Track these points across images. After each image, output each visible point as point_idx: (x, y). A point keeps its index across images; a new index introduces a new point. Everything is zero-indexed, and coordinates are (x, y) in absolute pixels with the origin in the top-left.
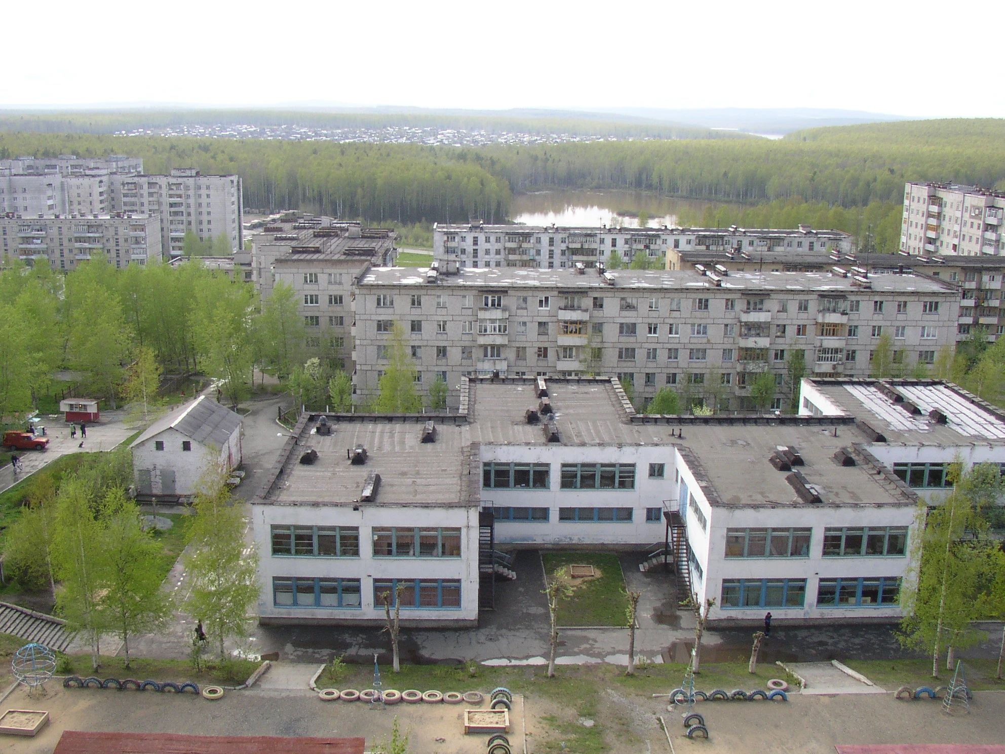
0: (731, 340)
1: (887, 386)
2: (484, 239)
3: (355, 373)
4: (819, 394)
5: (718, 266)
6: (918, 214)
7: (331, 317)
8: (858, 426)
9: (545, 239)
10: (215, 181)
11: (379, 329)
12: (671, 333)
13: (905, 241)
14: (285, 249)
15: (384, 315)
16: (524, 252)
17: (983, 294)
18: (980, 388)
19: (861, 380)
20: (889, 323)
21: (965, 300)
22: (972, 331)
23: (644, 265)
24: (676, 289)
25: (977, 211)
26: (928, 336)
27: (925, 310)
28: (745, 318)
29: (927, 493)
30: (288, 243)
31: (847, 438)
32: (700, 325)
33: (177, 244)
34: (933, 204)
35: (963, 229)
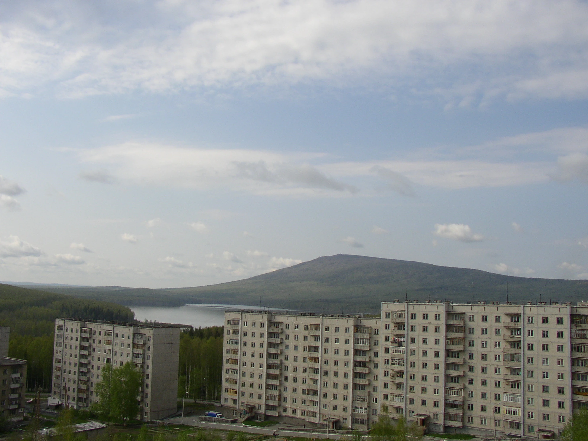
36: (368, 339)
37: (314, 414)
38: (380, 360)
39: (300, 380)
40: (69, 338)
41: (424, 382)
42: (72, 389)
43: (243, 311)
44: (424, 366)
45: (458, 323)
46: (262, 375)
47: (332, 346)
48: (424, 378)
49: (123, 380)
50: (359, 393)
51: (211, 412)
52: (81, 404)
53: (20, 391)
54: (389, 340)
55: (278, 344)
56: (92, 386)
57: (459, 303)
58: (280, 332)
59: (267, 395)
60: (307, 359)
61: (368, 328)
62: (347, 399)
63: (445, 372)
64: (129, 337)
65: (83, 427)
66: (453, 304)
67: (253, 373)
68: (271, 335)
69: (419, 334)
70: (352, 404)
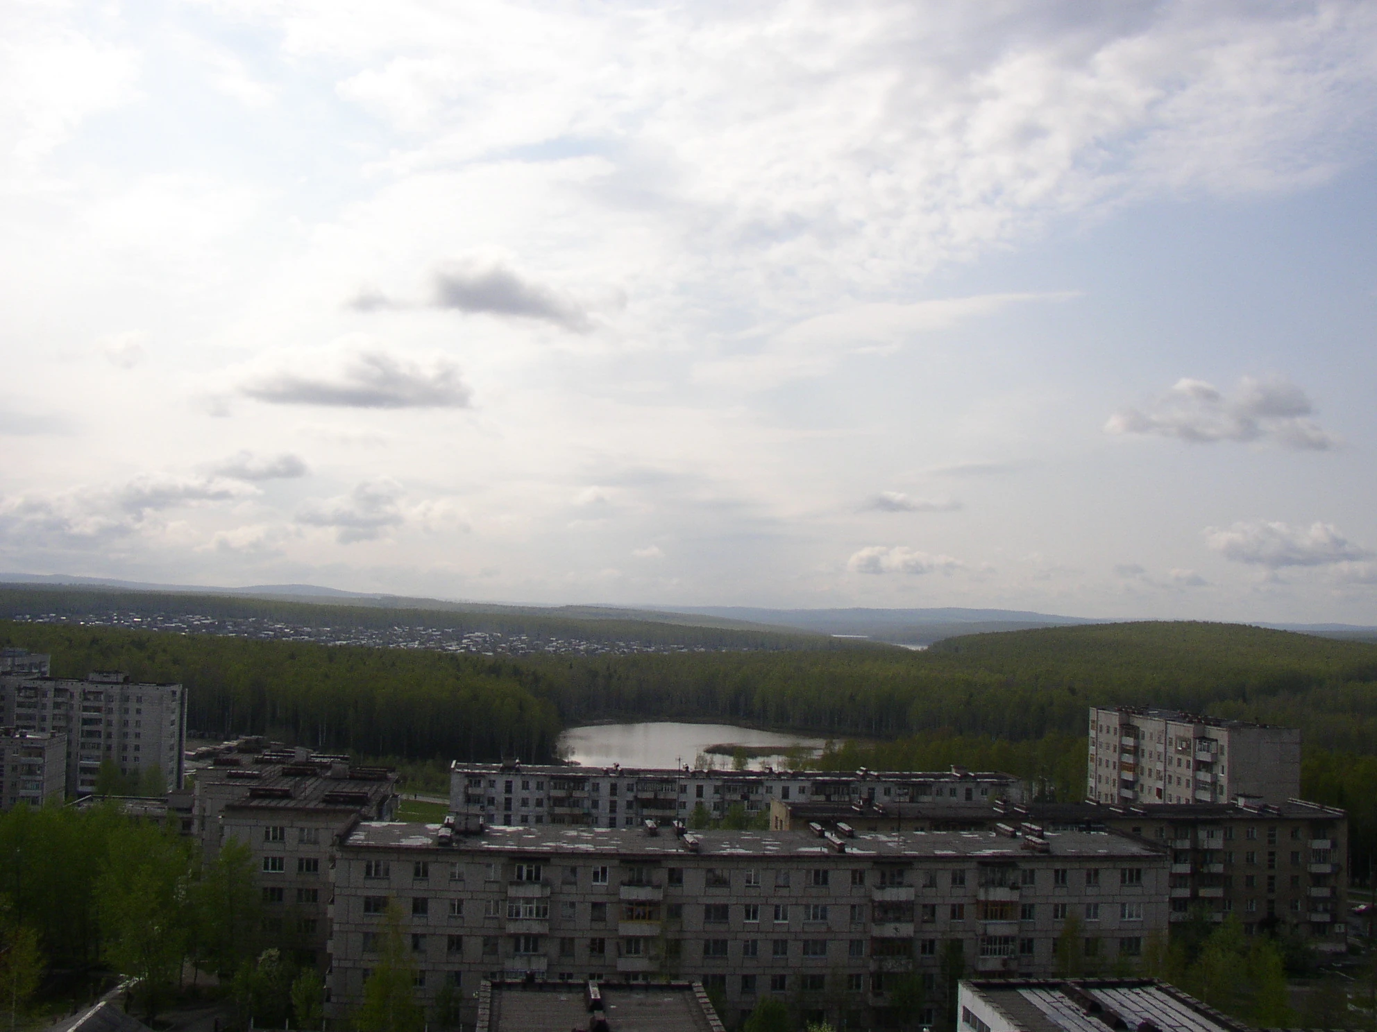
0: (860, 928)
1: (1078, 989)
2: (520, 784)
3: (330, 971)
4: (983, 1003)
5: (842, 825)
6: (1108, 748)
7: (300, 890)
9: (605, 786)
10: (150, 691)
11: (367, 909)
12: (777, 918)
13: (1093, 786)
14: (240, 791)
15: (376, 889)
16: (576, 803)
17: (1200, 856)
18: (1205, 989)
19: (1041, 980)
20: (1076, 900)
21: (1178, 865)
22: (1191, 909)
23: (740, 823)
24: (784, 857)
25: (1184, 743)
26: (1130, 916)
27: (1123, 881)
28: (878, 896)
30: (246, 782)
32: (816, 907)
33: (89, 777)
34: (1128, 735)
35: (1168, 768)
53: (1332, 882)
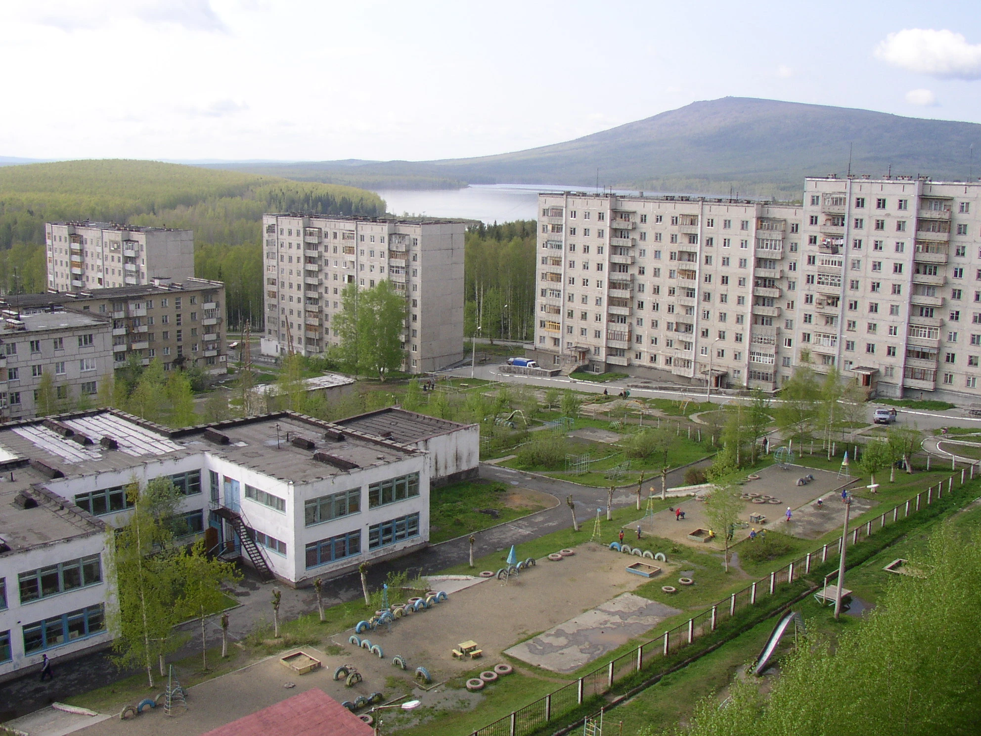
1: (56, 422)
6: (61, 252)
8: (33, 467)
13: (52, 280)
17: (131, 322)
18: (142, 410)
19: (29, 420)
20: (48, 361)
21: (117, 330)
22: (127, 358)
25: (115, 245)
26: (87, 368)
27: (80, 344)
29: (112, 518)
31: (24, 480)
34: (74, 242)
35: (105, 263)
36: (779, 240)
37: (687, 363)
38: (799, 276)
39: (663, 308)
40: (286, 245)
41: (872, 315)
42: (295, 326)
43: (568, 194)
44: (875, 287)
45: (938, 217)
46: (600, 298)
47: (718, 251)
48: (874, 308)
49: (375, 309)
50: (760, 329)
51: (518, 359)
52: (311, 348)
53: (217, 330)
54: (815, 243)
55: (628, 248)
56: (327, 320)
57: (944, 181)
58: (630, 227)
59: (609, 331)
60: (676, 272)
61: (780, 221)
62: (741, 340)
63: (911, 298)
64: (382, 240)
65: (319, 383)
66: (933, 183)
67: (586, 296)
68: (616, 232)
69: (868, 234)
70: (750, 347)
